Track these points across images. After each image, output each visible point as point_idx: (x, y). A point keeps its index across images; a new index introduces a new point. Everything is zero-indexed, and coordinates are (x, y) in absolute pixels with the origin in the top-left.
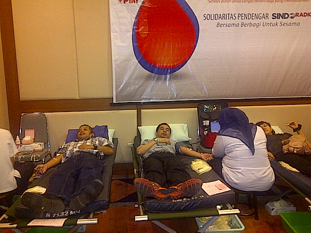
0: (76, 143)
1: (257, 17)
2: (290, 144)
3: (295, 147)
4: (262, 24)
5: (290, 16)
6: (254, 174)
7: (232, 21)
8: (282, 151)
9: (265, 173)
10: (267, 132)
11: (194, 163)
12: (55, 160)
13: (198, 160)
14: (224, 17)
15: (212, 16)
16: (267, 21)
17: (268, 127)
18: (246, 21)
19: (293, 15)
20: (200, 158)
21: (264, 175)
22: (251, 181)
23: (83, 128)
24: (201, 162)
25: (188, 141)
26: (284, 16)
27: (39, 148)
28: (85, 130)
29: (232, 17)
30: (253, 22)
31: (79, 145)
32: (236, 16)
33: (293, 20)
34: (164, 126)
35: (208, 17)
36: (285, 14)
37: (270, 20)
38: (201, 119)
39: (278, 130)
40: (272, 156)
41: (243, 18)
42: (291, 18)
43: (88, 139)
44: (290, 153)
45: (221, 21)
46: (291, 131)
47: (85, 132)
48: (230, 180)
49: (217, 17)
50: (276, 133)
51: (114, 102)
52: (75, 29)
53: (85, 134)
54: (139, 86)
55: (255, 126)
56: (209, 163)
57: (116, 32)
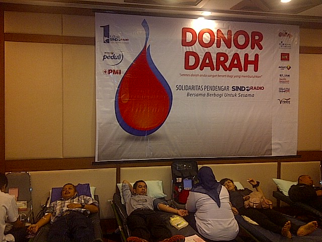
0: (63, 202)
1: (220, 88)
2: (250, 199)
3: (255, 202)
4: (224, 95)
5: (247, 89)
6: (221, 224)
7: (199, 92)
8: (244, 206)
9: (230, 223)
10: (231, 188)
11: (172, 219)
12: (45, 219)
13: (175, 216)
14: (193, 88)
15: (184, 87)
16: (228, 92)
17: (231, 183)
18: (211, 92)
19: (249, 88)
20: (177, 214)
21: (230, 226)
22: (219, 231)
23: (67, 187)
24: (178, 218)
25: (164, 198)
26: (241, 89)
27: (24, 207)
28: (69, 189)
29: (199, 88)
30: (216, 93)
31: (66, 204)
32: (203, 87)
33: (249, 93)
34: (142, 184)
35: (179, 88)
36: (242, 87)
37: (230, 92)
38: (174, 177)
39: (240, 187)
40: (237, 211)
41: (208, 89)
42: (247, 90)
43: (74, 198)
44: (251, 208)
45: (190, 92)
46: (250, 187)
47: (70, 191)
48: (203, 232)
49: (187, 88)
50: (238, 189)
51: (96, 161)
52: (63, 94)
53: (70, 193)
54: (119, 146)
55: (220, 185)
56: (186, 218)
57: (101, 98)
